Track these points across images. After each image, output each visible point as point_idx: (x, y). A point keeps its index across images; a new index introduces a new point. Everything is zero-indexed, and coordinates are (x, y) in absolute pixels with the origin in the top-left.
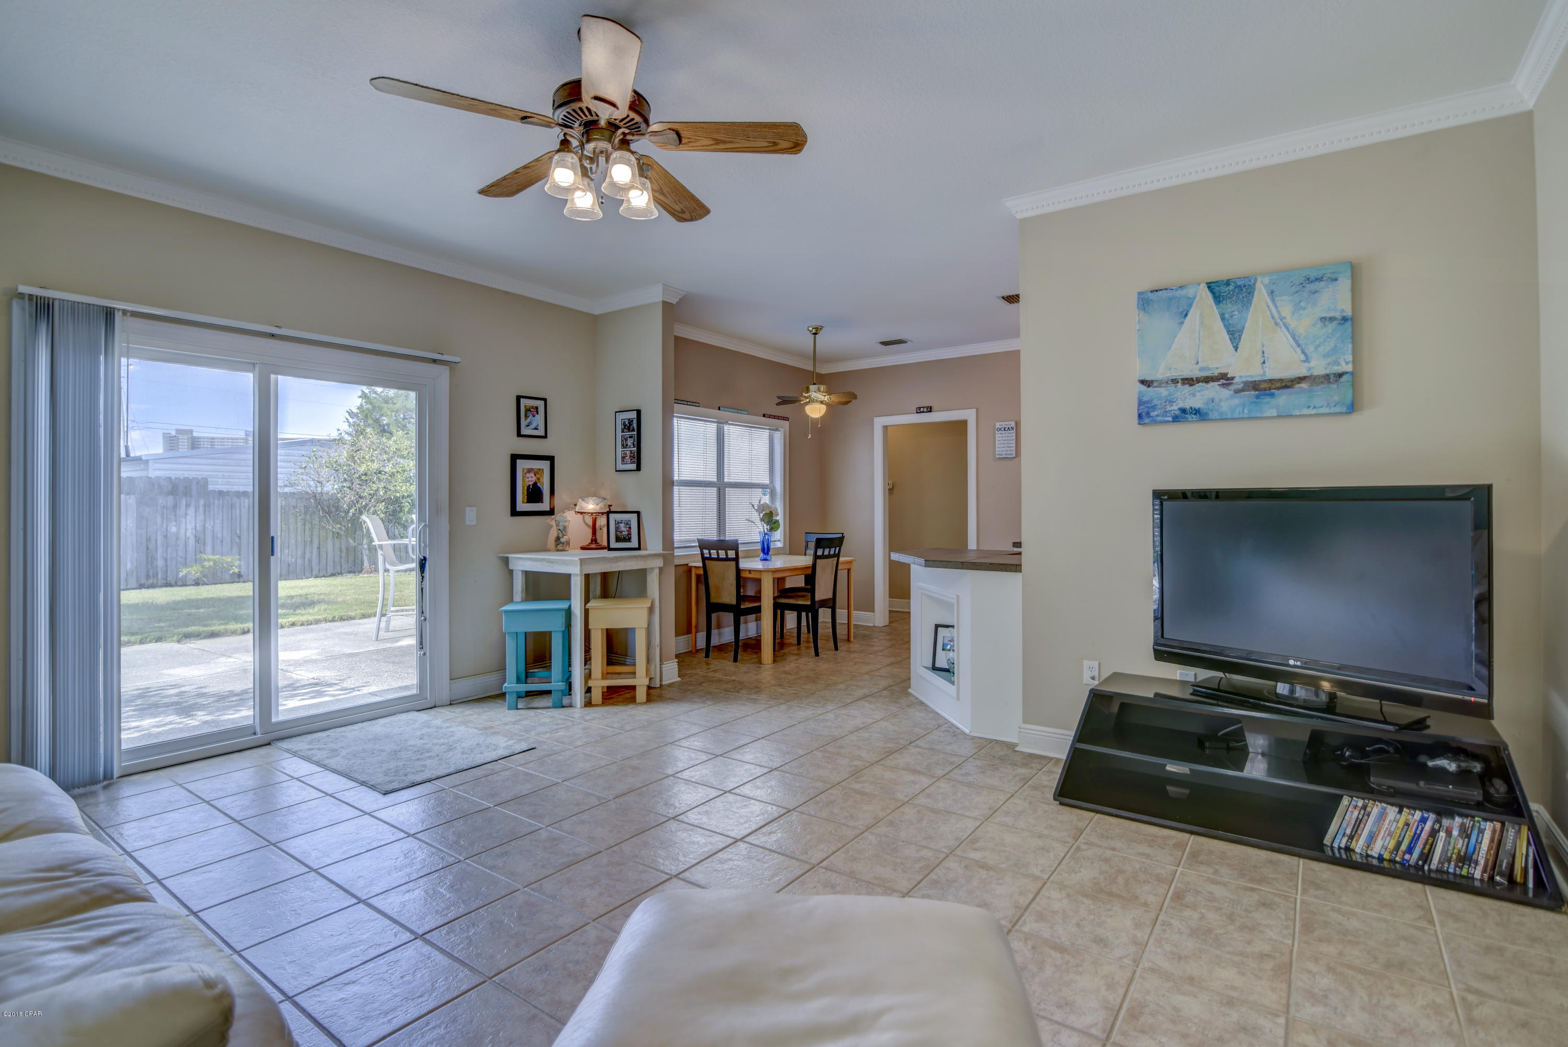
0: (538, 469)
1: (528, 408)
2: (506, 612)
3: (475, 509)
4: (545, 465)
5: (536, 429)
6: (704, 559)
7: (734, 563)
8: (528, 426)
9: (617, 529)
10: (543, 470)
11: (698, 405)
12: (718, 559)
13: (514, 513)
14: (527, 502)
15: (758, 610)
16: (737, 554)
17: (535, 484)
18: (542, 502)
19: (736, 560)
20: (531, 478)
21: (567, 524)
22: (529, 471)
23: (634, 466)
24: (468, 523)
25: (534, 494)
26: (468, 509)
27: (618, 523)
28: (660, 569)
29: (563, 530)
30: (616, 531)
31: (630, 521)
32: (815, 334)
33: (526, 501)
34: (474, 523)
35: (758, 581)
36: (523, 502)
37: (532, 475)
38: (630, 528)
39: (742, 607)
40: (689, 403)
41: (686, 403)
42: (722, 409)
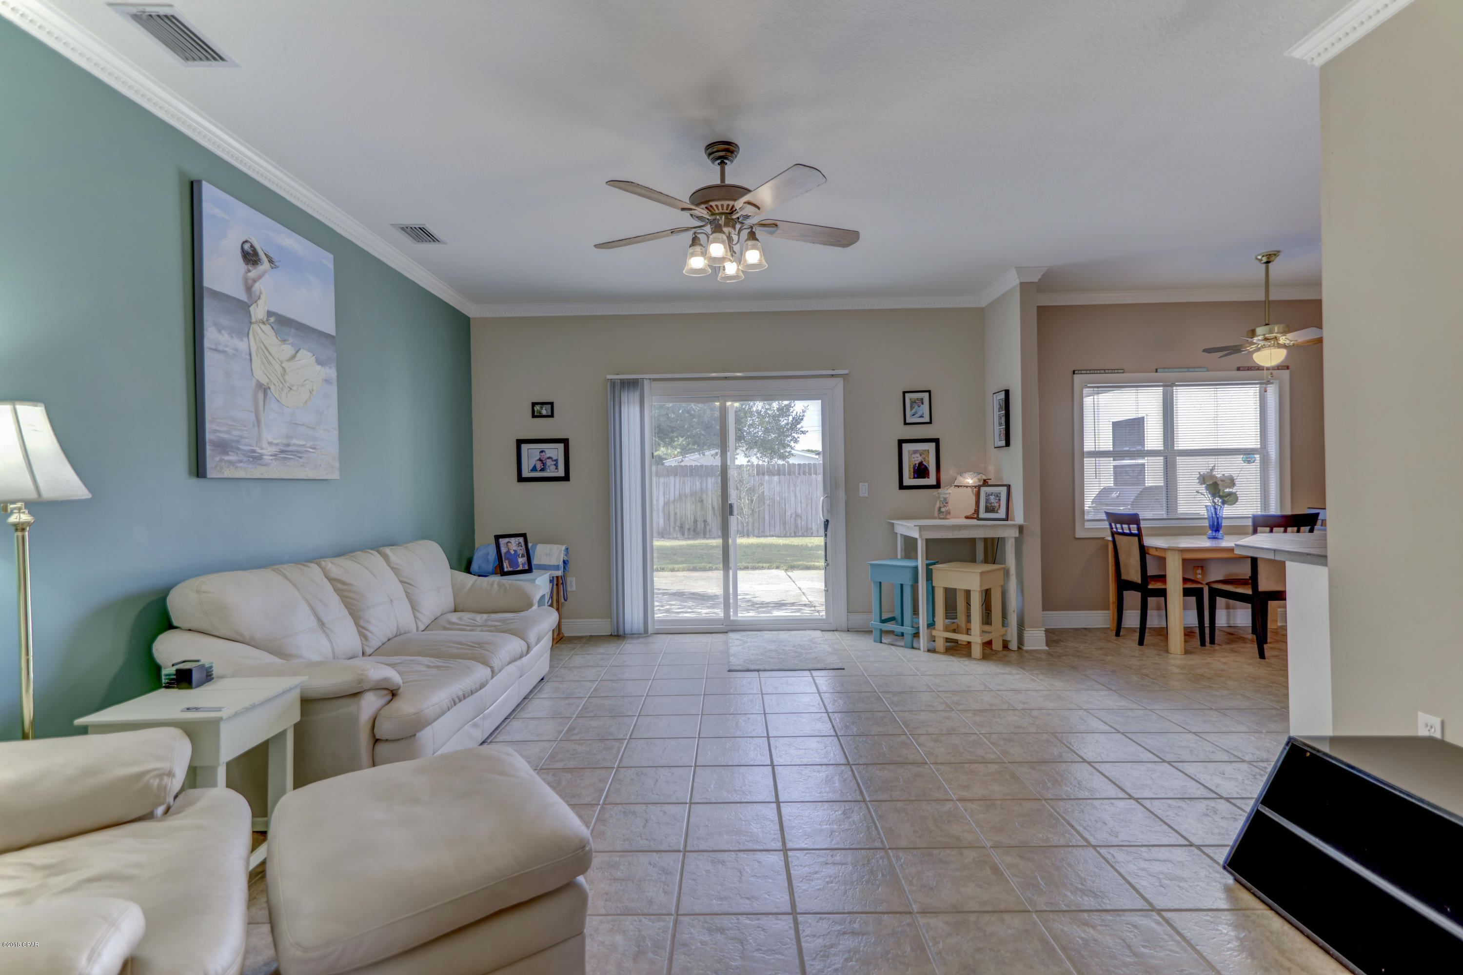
0: (923, 450)
1: (913, 400)
2: (871, 565)
3: (866, 484)
4: (932, 446)
5: (921, 417)
6: (1113, 534)
7: (1136, 538)
8: (914, 415)
9: (987, 501)
10: (928, 451)
11: (1122, 371)
12: (1124, 534)
13: (902, 487)
14: (914, 478)
15: (1162, 593)
16: (1139, 529)
17: (921, 464)
18: (929, 478)
19: (1139, 536)
20: (918, 459)
21: (948, 496)
22: (915, 452)
23: (1003, 443)
24: (861, 495)
25: (921, 471)
26: (861, 484)
27: (989, 495)
28: (1016, 538)
29: (945, 502)
30: (986, 502)
31: (1000, 493)
32: (1268, 262)
33: (912, 476)
34: (866, 495)
35: (1162, 561)
36: (910, 478)
37: (918, 455)
38: (1000, 500)
39: (1150, 587)
40: (1107, 371)
41: (1103, 372)
42: (1162, 370)
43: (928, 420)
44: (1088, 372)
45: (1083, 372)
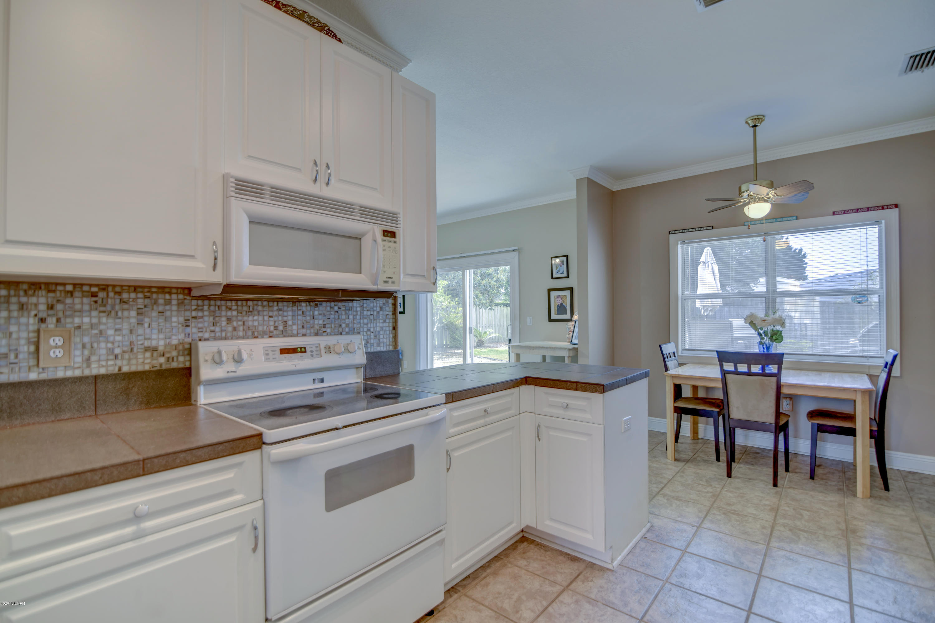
0: (563, 296)
1: (557, 262)
3: (531, 318)
4: (567, 293)
5: (563, 273)
8: (558, 272)
10: (566, 296)
13: (550, 320)
14: (557, 314)
17: (561, 304)
18: (566, 314)
20: (559, 301)
22: (558, 297)
24: (528, 325)
25: (561, 309)
26: (528, 317)
32: (755, 126)
33: (556, 313)
34: (531, 325)
36: (555, 314)
37: (560, 299)
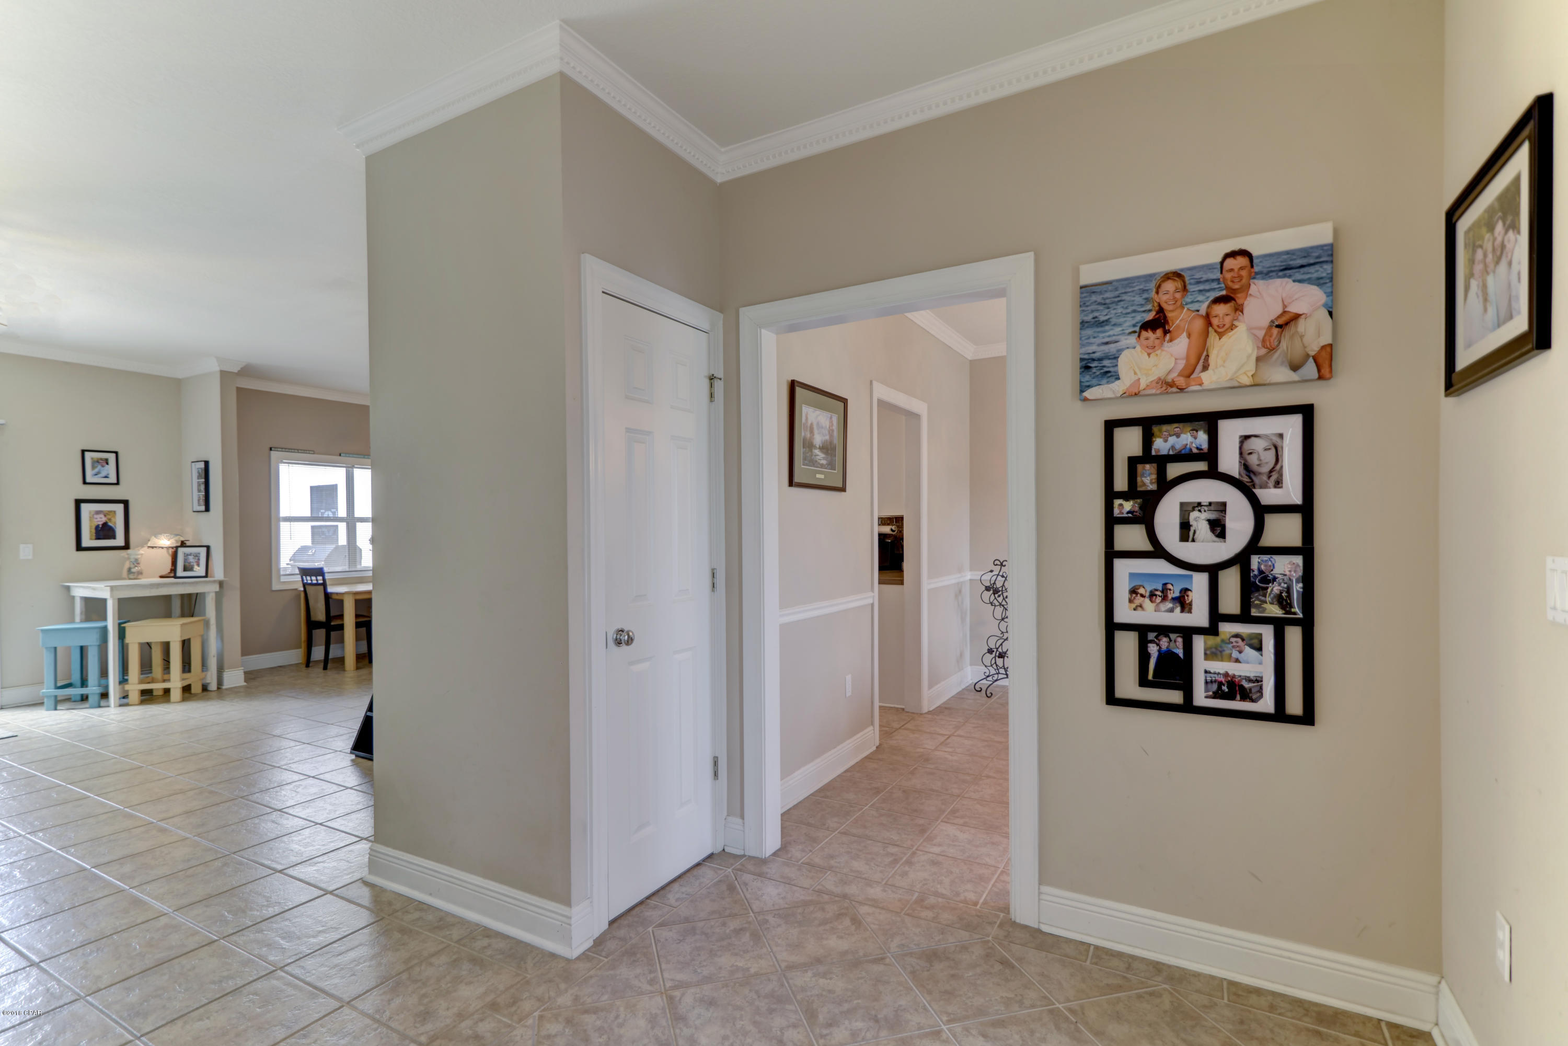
0: (108, 512)
1: (96, 460)
2: (43, 631)
3: (30, 546)
4: (119, 508)
5: (106, 477)
6: (304, 585)
7: (322, 587)
8: (96, 475)
9: (185, 560)
10: (115, 512)
11: (312, 452)
12: (312, 584)
13: (79, 548)
14: (96, 539)
15: (341, 627)
16: (324, 580)
17: (105, 524)
18: (115, 539)
19: (324, 585)
20: (101, 520)
21: (139, 556)
22: (98, 512)
23: (203, 508)
24: (22, 558)
25: (105, 531)
26: (22, 546)
27: (187, 555)
28: (216, 593)
29: (137, 562)
30: (185, 562)
31: (199, 553)
33: (94, 537)
34: (29, 558)
35: (341, 603)
36: (91, 539)
37: (102, 516)
38: (199, 559)
39: (332, 624)
40: (300, 451)
41: (296, 451)
42: (344, 455)
43: (115, 481)
44: (283, 450)
45: (279, 449)
